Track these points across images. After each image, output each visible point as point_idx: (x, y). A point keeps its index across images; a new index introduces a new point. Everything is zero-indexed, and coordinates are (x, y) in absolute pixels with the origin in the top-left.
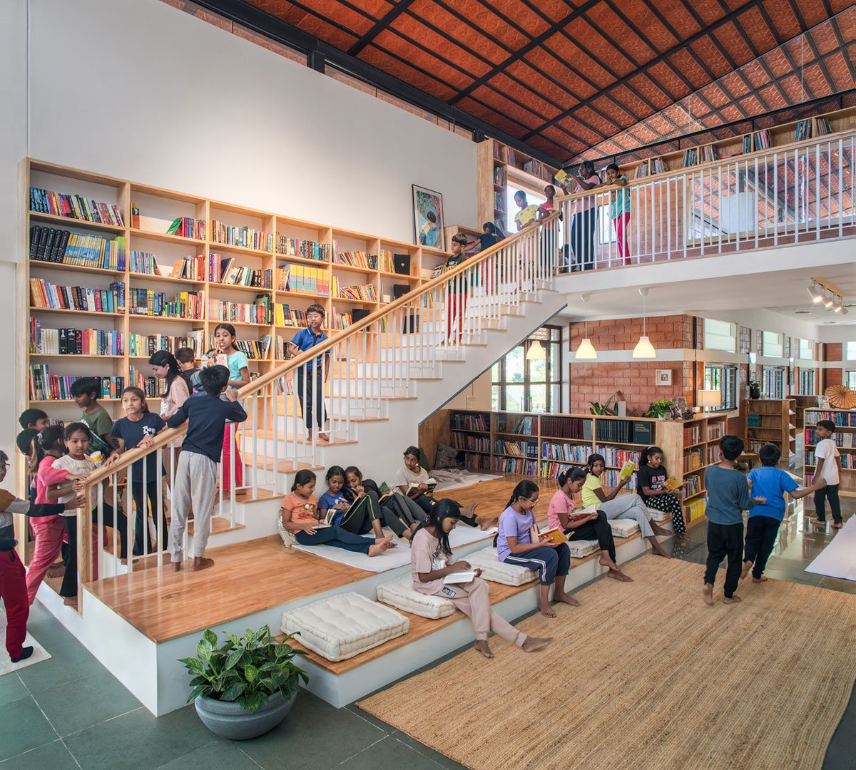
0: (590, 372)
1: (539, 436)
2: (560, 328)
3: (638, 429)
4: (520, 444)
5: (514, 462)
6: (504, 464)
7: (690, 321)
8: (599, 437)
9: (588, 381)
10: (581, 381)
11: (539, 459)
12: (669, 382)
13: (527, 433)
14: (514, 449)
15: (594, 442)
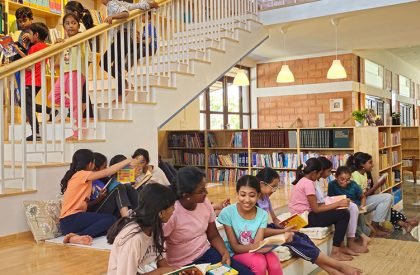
0: (274, 104)
1: (249, 148)
2: (249, 69)
3: (338, 135)
4: (232, 156)
5: (227, 172)
6: (218, 175)
7: (356, 58)
8: (303, 144)
9: (273, 112)
10: (267, 112)
11: (249, 167)
12: (341, 109)
13: (239, 146)
14: (227, 161)
15: (298, 149)
